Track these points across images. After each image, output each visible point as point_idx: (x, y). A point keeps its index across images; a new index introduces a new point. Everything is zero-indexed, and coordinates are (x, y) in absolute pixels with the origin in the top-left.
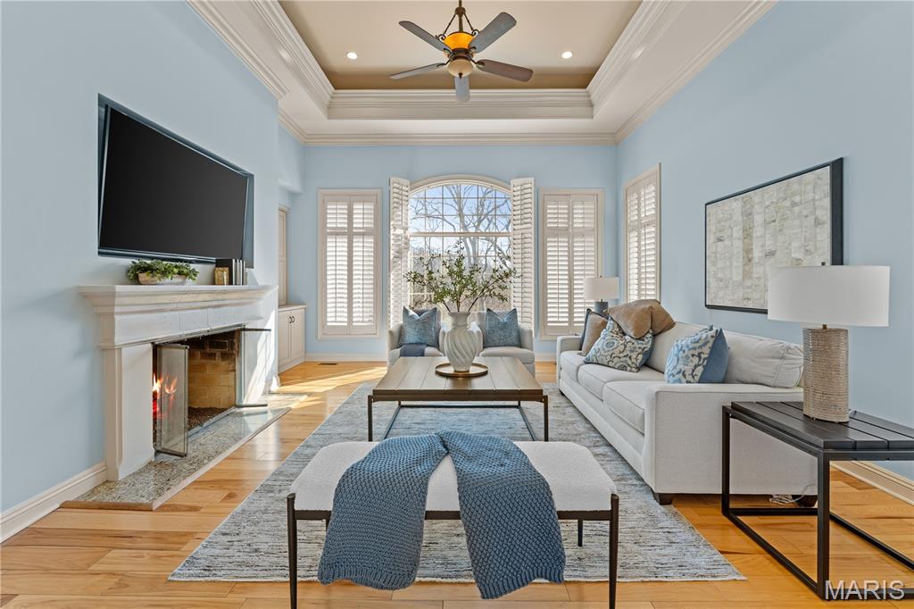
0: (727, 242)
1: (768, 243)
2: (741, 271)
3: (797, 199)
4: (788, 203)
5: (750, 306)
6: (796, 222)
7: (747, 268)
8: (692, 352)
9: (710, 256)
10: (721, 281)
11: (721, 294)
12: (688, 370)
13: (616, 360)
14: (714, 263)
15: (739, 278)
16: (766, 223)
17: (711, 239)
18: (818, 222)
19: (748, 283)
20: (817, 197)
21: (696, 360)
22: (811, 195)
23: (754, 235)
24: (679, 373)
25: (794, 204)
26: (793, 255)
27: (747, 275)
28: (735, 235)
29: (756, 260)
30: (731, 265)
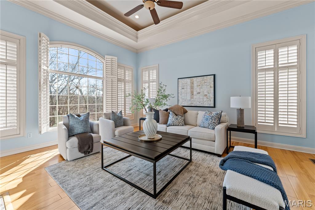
0: (185, 89)
1: (198, 90)
2: (190, 97)
3: (206, 81)
4: (203, 82)
5: (193, 105)
6: (206, 86)
7: (192, 96)
8: (217, 117)
9: (180, 93)
10: (184, 99)
11: (183, 103)
12: (216, 122)
13: (180, 123)
14: (181, 95)
15: (190, 98)
16: (197, 86)
17: (180, 88)
18: (211, 87)
19: (192, 100)
20: (211, 81)
21: (217, 119)
22: (209, 81)
23: (194, 88)
24: (213, 123)
25: (205, 82)
26: (205, 94)
27: (191, 98)
28: (188, 88)
29: (194, 94)
30: (187, 95)
